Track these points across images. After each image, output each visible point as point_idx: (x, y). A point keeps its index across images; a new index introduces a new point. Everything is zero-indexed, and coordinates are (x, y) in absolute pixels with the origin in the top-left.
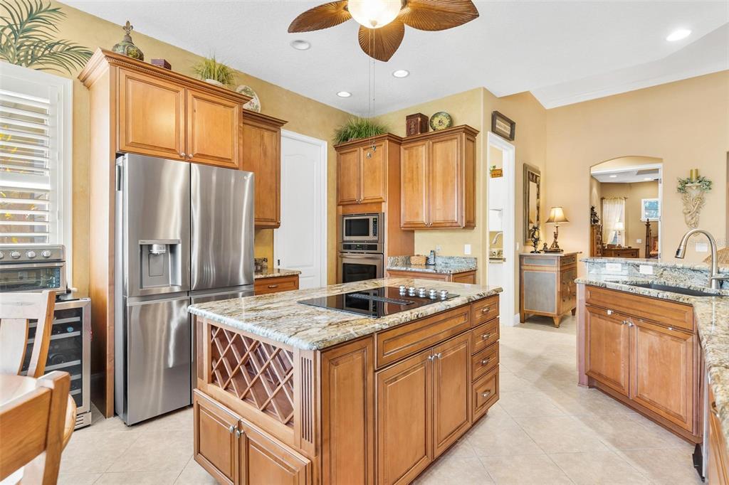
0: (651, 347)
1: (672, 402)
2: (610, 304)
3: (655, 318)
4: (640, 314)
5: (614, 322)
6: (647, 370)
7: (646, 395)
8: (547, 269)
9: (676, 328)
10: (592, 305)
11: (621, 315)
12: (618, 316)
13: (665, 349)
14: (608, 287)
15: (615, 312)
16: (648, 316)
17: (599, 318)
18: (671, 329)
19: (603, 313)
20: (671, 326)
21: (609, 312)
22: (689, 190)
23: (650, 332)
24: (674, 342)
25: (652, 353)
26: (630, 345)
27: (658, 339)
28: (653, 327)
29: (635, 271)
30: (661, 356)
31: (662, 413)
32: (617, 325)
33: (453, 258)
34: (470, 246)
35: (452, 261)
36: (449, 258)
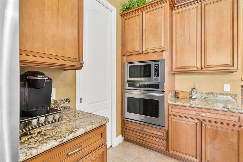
33: (213, 94)
34: (229, 85)
35: (211, 96)
36: (209, 94)
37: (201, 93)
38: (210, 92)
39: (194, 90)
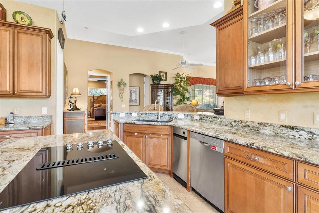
0: (155, 144)
1: (163, 162)
2: (137, 130)
3: (156, 133)
4: (150, 132)
5: (138, 137)
6: (153, 153)
7: (152, 163)
8: (79, 118)
9: (164, 135)
10: (126, 132)
11: (141, 134)
12: (140, 135)
13: (160, 143)
14: (136, 123)
15: (138, 133)
16: (153, 132)
17: (131, 137)
18: (162, 135)
19: (133, 135)
20: (162, 134)
21: (136, 134)
22: (121, 86)
23: (154, 138)
24: (163, 140)
25: (155, 146)
26: (145, 145)
27: (157, 140)
28: (155, 136)
29: (130, 116)
30: (158, 146)
31: (159, 167)
32: (139, 138)
33: (32, 117)
34: (46, 108)
35: (31, 119)
36: (28, 117)
37: (21, 117)
38: (29, 115)
39: (11, 115)
